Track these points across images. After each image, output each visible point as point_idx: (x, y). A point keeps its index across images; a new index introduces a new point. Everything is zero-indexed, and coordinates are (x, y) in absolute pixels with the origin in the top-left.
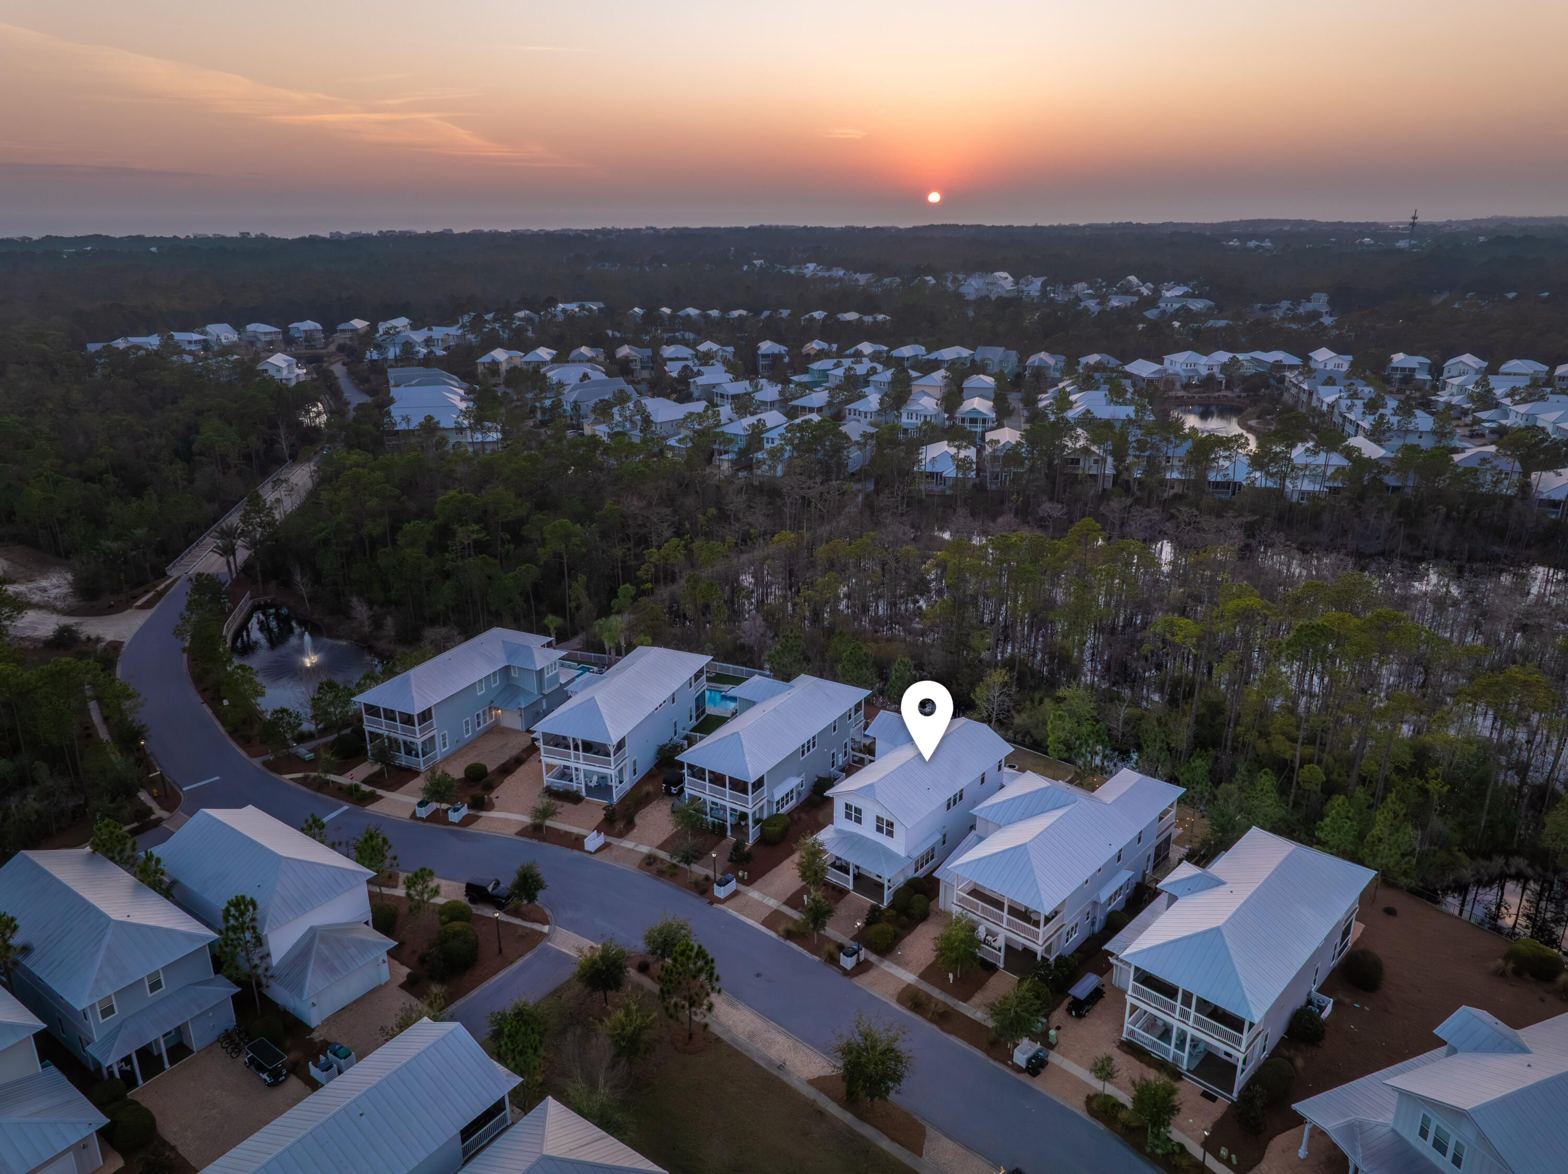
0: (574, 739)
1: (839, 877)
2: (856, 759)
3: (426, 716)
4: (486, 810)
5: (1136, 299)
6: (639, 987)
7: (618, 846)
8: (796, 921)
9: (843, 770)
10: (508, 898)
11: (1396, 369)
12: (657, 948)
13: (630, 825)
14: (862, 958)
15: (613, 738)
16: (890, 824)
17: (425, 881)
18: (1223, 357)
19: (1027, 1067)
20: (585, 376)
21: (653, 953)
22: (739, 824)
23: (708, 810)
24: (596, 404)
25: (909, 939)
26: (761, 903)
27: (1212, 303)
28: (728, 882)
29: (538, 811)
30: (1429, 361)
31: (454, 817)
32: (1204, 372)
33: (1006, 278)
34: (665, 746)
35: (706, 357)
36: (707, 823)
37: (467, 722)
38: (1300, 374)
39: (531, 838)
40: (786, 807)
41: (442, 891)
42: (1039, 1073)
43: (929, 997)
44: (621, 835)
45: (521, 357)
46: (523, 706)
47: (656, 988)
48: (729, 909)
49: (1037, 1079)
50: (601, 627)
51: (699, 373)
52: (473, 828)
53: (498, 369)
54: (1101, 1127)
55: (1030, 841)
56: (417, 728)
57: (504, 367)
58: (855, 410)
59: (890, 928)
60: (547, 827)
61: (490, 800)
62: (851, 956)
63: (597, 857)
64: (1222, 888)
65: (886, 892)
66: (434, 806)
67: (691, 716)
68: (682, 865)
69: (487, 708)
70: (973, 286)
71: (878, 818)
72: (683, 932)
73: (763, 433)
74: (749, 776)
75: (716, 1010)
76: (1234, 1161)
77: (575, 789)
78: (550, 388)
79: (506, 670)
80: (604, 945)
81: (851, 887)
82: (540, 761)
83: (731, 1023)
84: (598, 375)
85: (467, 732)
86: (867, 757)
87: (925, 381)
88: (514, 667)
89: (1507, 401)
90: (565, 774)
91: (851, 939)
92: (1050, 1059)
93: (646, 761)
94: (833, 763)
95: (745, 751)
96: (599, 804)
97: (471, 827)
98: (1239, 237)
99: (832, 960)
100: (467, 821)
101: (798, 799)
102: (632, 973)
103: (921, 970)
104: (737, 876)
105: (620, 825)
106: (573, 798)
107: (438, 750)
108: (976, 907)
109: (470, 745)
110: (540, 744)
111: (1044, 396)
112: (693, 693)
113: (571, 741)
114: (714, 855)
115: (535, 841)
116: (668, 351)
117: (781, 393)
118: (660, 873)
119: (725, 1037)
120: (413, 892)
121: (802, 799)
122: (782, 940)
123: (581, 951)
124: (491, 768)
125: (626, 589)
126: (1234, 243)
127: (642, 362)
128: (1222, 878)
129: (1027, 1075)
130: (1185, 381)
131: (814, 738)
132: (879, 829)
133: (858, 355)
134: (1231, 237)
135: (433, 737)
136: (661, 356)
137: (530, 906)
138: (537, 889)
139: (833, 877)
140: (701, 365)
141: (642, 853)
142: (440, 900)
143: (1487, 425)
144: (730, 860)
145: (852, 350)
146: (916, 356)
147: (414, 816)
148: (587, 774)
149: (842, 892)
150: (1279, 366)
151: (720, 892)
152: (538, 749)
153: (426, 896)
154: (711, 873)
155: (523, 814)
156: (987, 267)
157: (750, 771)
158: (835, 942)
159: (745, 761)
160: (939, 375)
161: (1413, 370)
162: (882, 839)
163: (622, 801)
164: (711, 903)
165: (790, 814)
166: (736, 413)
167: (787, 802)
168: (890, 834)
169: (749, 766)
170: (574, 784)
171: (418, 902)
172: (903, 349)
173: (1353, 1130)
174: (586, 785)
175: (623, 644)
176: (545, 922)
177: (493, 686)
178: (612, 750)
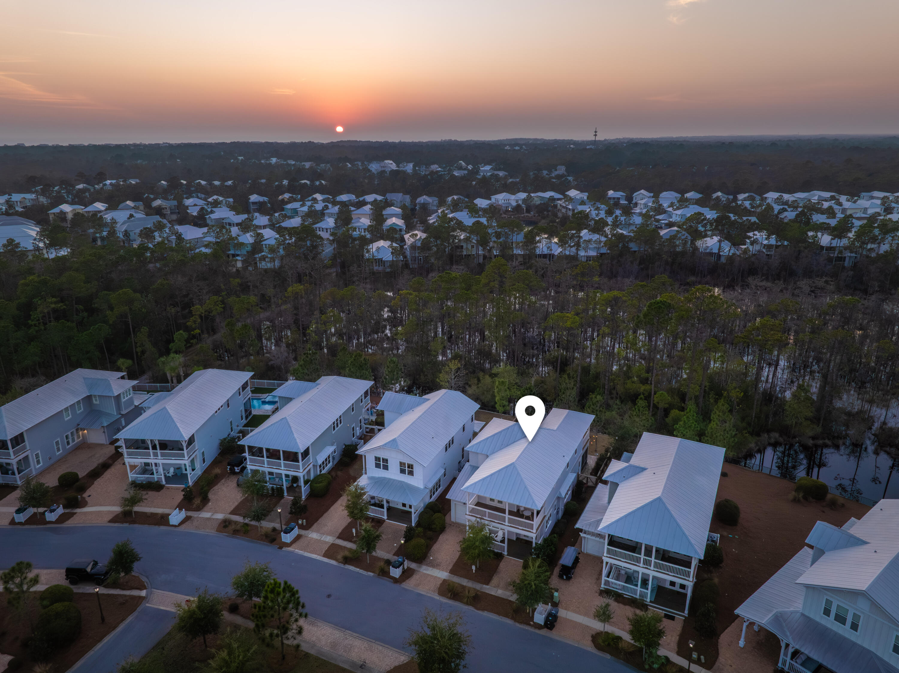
0: (151, 441)
1: (376, 511)
2: (368, 430)
3: (18, 440)
4: (80, 508)
5: (466, 172)
6: (236, 627)
7: (198, 517)
8: (350, 550)
9: (360, 438)
10: (107, 573)
11: (610, 198)
12: (246, 591)
13: (205, 500)
14: (406, 567)
15: (184, 435)
16: (410, 466)
17: (22, 573)
18: (522, 195)
19: (546, 623)
20: (131, 216)
21: (241, 595)
22: (293, 485)
23: (268, 479)
24: (141, 231)
25: (436, 547)
26: (318, 541)
27: (507, 173)
28: (292, 529)
29: (126, 500)
30: (625, 194)
31: (51, 517)
32: (514, 204)
33: (392, 164)
34: (225, 439)
35: (216, 204)
36: (268, 489)
37: (57, 443)
38: (566, 201)
39: (122, 522)
40: (326, 469)
41: (42, 579)
42: (554, 626)
43: (464, 587)
44: (199, 509)
45: (82, 209)
46: (105, 424)
47: (251, 625)
48: (296, 550)
49: (554, 631)
50: (164, 363)
51: (212, 212)
52: (70, 523)
53: (66, 217)
54: (608, 656)
55: (516, 461)
56: (11, 451)
57: (70, 216)
58: (319, 228)
59: (423, 541)
60: (135, 512)
61: (84, 498)
62: (398, 567)
63: (182, 528)
64: (645, 473)
65: (413, 516)
66: (32, 511)
67: (242, 416)
68: (253, 523)
69: (74, 430)
70: (374, 167)
71: (401, 463)
72: (265, 573)
73: (262, 241)
74: (299, 448)
75: (304, 633)
76: (703, 661)
77: (156, 480)
78: (106, 225)
79: (89, 398)
80: (199, 597)
81: (385, 517)
82: (124, 464)
83: (314, 639)
84: (140, 215)
85: (58, 450)
86: (376, 427)
87: (359, 211)
88: (95, 396)
89: (670, 209)
90: (146, 469)
91: (394, 555)
92: (559, 614)
93: (212, 453)
94: (353, 434)
95: (293, 430)
96: (177, 489)
97: (67, 522)
98: (510, 145)
99: (384, 573)
100: (63, 519)
101: (333, 462)
102: (226, 616)
103: (450, 568)
104: (298, 524)
105: (197, 501)
106: (157, 487)
107: (32, 466)
108: (484, 514)
109: (62, 460)
110: (124, 450)
111: (431, 218)
112: (242, 399)
113: (149, 443)
114: (279, 511)
115: (126, 525)
116: (188, 202)
117: (270, 220)
118: (236, 532)
119: (312, 652)
120: (11, 586)
121: (336, 462)
122: (342, 566)
123: (179, 606)
124: (82, 474)
125: (180, 335)
126: (507, 148)
127: (171, 209)
128: (642, 466)
129: (546, 629)
130: (504, 209)
131: (340, 417)
132: (402, 471)
133: (315, 200)
134: (506, 145)
135: (26, 458)
136: (184, 205)
137: (127, 577)
138: (132, 562)
139: (372, 512)
140: (212, 208)
141: (217, 519)
142: (40, 588)
143: (663, 222)
144: (291, 513)
145: (310, 198)
146: (350, 200)
147: (13, 522)
148: (166, 467)
149: (379, 522)
150: (552, 199)
151: (286, 538)
152: (121, 455)
153: (25, 587)
154: (277, 526)
155: (114, 505)
156: (380, 158)
157: (299, 444)
158: (383, 559)
159: (294, 437)
160: (368, 208)
161: (619, 199)
162: (405, 478)
163: (196, 483)
164: (281, 548)
165: (329, 472)
166: (242, 231)
167: (326, 465)
168: (411, 473)
169: (298, 441)
170: (155, 476)
171: (17, 593)
172: (341, 196)
173: (778, 619)
174: (165, 476)
175: (182, 373)
176: (142, 587)
177: (78, 412)
178: (184, 445)
